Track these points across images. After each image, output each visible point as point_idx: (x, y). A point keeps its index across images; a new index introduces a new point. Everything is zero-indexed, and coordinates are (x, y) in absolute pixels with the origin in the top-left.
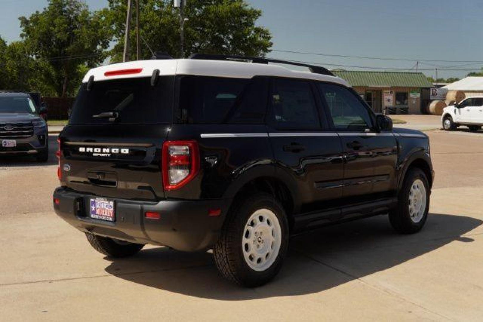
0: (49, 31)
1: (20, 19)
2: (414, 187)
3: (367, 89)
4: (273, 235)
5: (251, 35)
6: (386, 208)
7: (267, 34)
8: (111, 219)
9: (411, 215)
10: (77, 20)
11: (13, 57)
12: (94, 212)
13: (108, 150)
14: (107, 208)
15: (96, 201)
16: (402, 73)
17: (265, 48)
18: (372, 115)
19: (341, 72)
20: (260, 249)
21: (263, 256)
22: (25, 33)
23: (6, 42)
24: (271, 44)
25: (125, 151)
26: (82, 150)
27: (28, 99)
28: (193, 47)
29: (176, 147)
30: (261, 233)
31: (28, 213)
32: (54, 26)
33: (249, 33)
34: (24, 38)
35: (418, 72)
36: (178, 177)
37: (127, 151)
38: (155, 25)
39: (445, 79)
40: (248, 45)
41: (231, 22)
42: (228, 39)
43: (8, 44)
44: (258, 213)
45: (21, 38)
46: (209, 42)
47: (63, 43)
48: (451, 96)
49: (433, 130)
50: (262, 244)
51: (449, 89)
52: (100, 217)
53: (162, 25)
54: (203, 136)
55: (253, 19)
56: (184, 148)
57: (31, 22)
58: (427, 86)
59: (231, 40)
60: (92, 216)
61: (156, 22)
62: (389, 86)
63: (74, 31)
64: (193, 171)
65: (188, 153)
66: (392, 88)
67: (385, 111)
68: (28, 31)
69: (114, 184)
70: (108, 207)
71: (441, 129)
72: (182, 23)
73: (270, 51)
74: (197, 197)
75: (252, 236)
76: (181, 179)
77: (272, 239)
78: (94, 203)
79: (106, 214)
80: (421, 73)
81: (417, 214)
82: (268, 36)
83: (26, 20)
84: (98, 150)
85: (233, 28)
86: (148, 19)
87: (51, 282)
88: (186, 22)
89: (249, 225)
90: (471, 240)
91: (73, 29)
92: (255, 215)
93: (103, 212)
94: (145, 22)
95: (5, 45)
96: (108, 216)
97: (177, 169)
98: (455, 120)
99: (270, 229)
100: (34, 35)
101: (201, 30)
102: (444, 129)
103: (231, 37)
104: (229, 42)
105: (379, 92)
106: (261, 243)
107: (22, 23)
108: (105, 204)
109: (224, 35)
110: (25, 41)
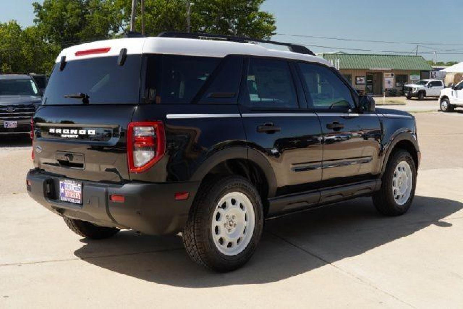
0: (62, 16)
1: (33, 4)
2: (399, 169)
3: (368, 71)
4: (246, 220)
5: (256, 20)
6: (368, 191)
7: (271, 19)
8: (79, 202)
9: (395, 196)
10: (88, 5)
11: (27, 41)
12: (63, 195)
13: (75, 132)
14: (75, 191)
15: (65, 183)
16: (402, 56)
17: (269, 32)
18: (354, 95)
19: (342, 55)
20: (230, 233)
21: (234, 240)
22: (38, 18)
23: (21, 27)
24: (275, 28)
25: (91, 132)
26: (52, 131)
27: (31, 81)
28: (199, 31)
29: (141, 128)
30: (233, 216)
31: (18, 193)
32: (66, 11)
33: (254, 18)
34: (38, 23)
35: (418, 55)
36: (144, 158)
37: (93, 133)
38: (162, 9)
39: (445, 63)
40: (253, 29)
41: (237, 7)
42: (234, 24)
43: (23, 29)
44: (231, 196)
45: (35, 23)
46: (215, 26)
47: (74, 28)
48: (449, 79)
49: (431, 111)
50: (234, 228)
51: (447, 72)
52: (69, 200)
53: (169, 9)
54: (169, 116)
55: (258, 4)
56: (150, 129)
57: (44, 7)
58: (426, 69)
59: (236, 24)
60: (62, 198)
61: (163, 7)
62: (390, 69)
63: (85, 16)
64: (158, 153)
65: (153, 134)
66: (392, 70)
67: (385, 93)
68: (42, 17)
69: (81, 165)
70: (76, 189)
71: (439, 111)
72: (188, 7)
73: (274, 34)
74: (163, 180)
75: (224, 219)
76: (146, 161)
77: (245, 224)
78: (63, 185)
79: (74, 197)
80: (421, 56)
81: (401, 196)
82: (272, 20)
83: (39, 6)
84: (66, 131)
85: (238, 12)
86: (156, 4)
87: (20, 265)
88: (192, 6)
89: (220, 207)
90: (449, 225)
91: (84, 14)
92: (228, 198)
93: (72, 195)
94: (153, 6)
95: (21, 30)
96: (77, 199)
97: (143, 150)
98: (452, 102)
99: (243, 213)
100: (47, 20)
101: (207, 15)
102: (441, 110)
103: (236, 20)
104: (234, 26)
105: (379, 75)
106: (232, 227)
107: (35, 9)
108: (74, 187)
109: (230, 19)
110: (39, 27)
